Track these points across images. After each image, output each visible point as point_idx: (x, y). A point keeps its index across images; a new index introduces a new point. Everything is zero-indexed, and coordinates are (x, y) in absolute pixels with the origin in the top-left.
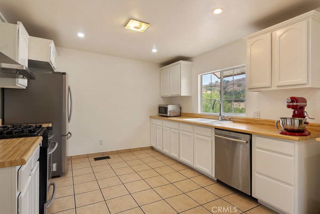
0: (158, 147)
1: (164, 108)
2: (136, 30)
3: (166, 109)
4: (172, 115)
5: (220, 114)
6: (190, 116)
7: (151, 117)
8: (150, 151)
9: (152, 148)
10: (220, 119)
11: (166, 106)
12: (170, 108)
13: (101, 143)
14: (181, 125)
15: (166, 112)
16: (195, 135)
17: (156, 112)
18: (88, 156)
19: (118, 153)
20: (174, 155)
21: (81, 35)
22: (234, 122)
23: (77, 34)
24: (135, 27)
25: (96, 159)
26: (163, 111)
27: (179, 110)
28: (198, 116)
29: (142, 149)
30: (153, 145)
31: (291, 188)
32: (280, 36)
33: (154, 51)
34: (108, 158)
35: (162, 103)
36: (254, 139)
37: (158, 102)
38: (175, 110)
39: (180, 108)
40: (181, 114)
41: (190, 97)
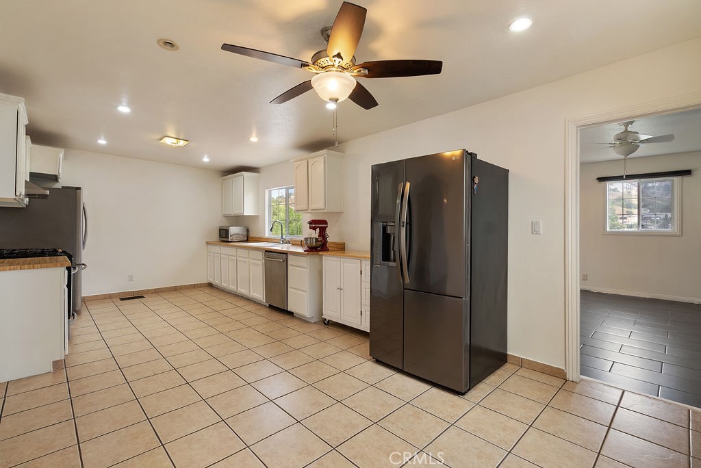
0: (216, 282)
1: (225, 230)
3: (227, 231)
4: (235, 239)
5: (282, 237)
7: (208, 243)
8: (207, 290)
9: (210, 285)
10: (281, 242)
11: (228, 228)
12: (233, 230)
13: (131, 279)
14: (239, 250)
15: (227, 237)
16: (251, 260)
17: (216, 237)
18: (110, 297)
19: (157, 292)
20: (232, 287)
21: (102, 142)
22: (293, 245)
23: (96, 140)
24: (172, 143)
25: (122, 299)
26: (224, 235)
27: (246, 233)
28: (265, 240)
29: (194, 287)
30: (211, 280)
33: (206, 159)
34: (143, 297)
35: (224, 224)
36: (289, 257)
37: (218, 222)
38: (241, 235)
39: (248, 231)
40: (247, 238)
41: (258, 216)
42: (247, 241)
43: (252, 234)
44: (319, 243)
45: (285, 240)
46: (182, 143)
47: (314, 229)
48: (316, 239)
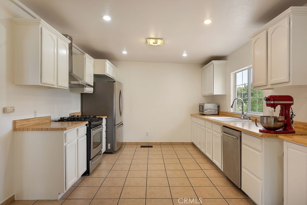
1: (202, 106)
2: (154, 44)
3: (203, 107)
4: (208, 113)
5: (243, 113)
6: (225, 115)
7: (191, 115)
10: (242, 118)
11: (203, 105)
12: (208, 106)
13: (147, 134)
15: (203, 111)
16: (213, 132)
17: (197, 111)
18: (137, 144)
19: (161, 144)
21: (125, 52)
22: (253, 121)
23: (122, 52)
24: (153, 43)
25: (142, 147)
27: (217, 109)
28: (230, 115)
29: (183, 144)
30: (193, 141)
31: (259, 181)
32: (272, 34)
33: (185, 55)
34: (151, 147)
35: (201, 101)
37: (196, 99)
38: (213, 109)
39: (219, 107)
40: (218, 112)
41: (225, 95)
42: (218, 114)
43: (222, 110)
44: (279, 123)
45: (245, 115)
46: (159, 42)
47: (274, 106)
48: (276, 119)
